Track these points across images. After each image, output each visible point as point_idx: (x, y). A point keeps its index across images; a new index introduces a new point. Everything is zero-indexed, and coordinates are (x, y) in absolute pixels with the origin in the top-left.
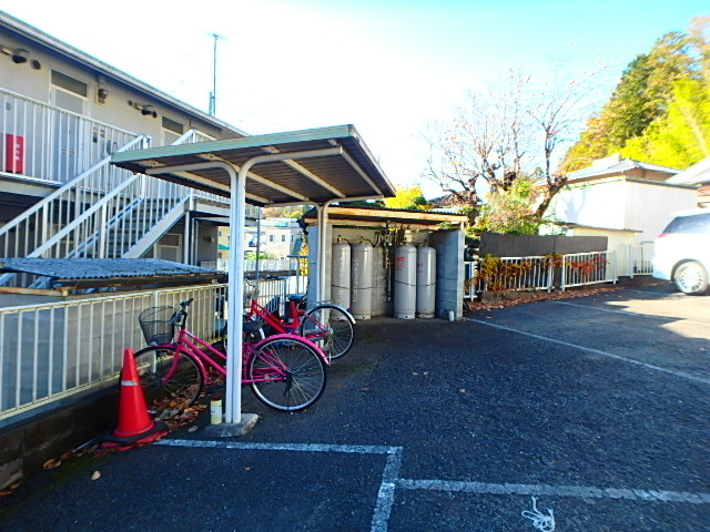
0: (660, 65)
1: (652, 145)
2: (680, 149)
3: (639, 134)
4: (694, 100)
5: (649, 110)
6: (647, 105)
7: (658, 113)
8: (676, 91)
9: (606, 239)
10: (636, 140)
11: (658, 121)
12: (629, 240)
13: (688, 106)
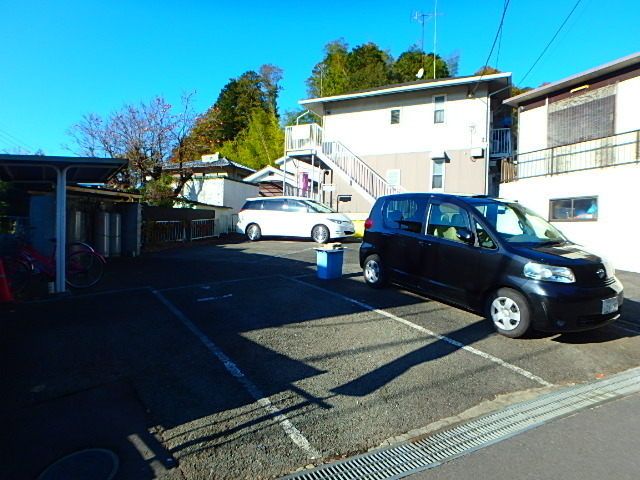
0: (245, 92)
1: (240, 148)
2: (255, 154)
3: (232, 139)
4: (263, 123)
5: (238, 122)
6: (236, 119)
7: (244, 126)
8: (253, 114)
9: (214, 212)
10: (230, 143)
11: (243, 132)
12: (226, 213)
13: (260, 126)
